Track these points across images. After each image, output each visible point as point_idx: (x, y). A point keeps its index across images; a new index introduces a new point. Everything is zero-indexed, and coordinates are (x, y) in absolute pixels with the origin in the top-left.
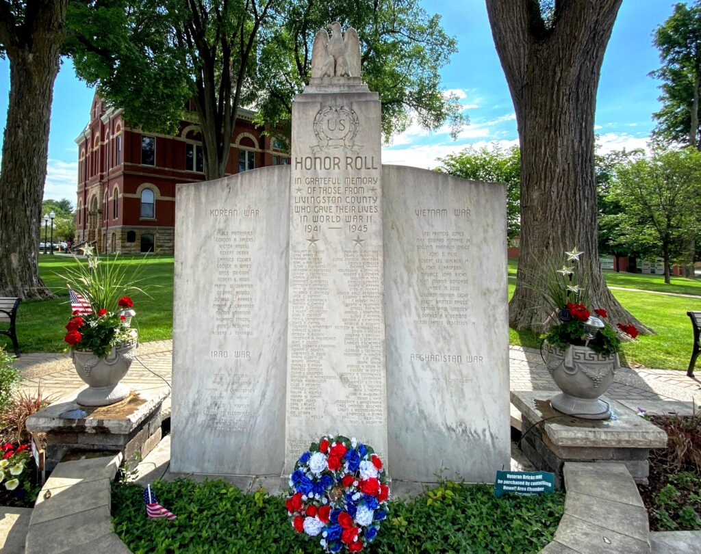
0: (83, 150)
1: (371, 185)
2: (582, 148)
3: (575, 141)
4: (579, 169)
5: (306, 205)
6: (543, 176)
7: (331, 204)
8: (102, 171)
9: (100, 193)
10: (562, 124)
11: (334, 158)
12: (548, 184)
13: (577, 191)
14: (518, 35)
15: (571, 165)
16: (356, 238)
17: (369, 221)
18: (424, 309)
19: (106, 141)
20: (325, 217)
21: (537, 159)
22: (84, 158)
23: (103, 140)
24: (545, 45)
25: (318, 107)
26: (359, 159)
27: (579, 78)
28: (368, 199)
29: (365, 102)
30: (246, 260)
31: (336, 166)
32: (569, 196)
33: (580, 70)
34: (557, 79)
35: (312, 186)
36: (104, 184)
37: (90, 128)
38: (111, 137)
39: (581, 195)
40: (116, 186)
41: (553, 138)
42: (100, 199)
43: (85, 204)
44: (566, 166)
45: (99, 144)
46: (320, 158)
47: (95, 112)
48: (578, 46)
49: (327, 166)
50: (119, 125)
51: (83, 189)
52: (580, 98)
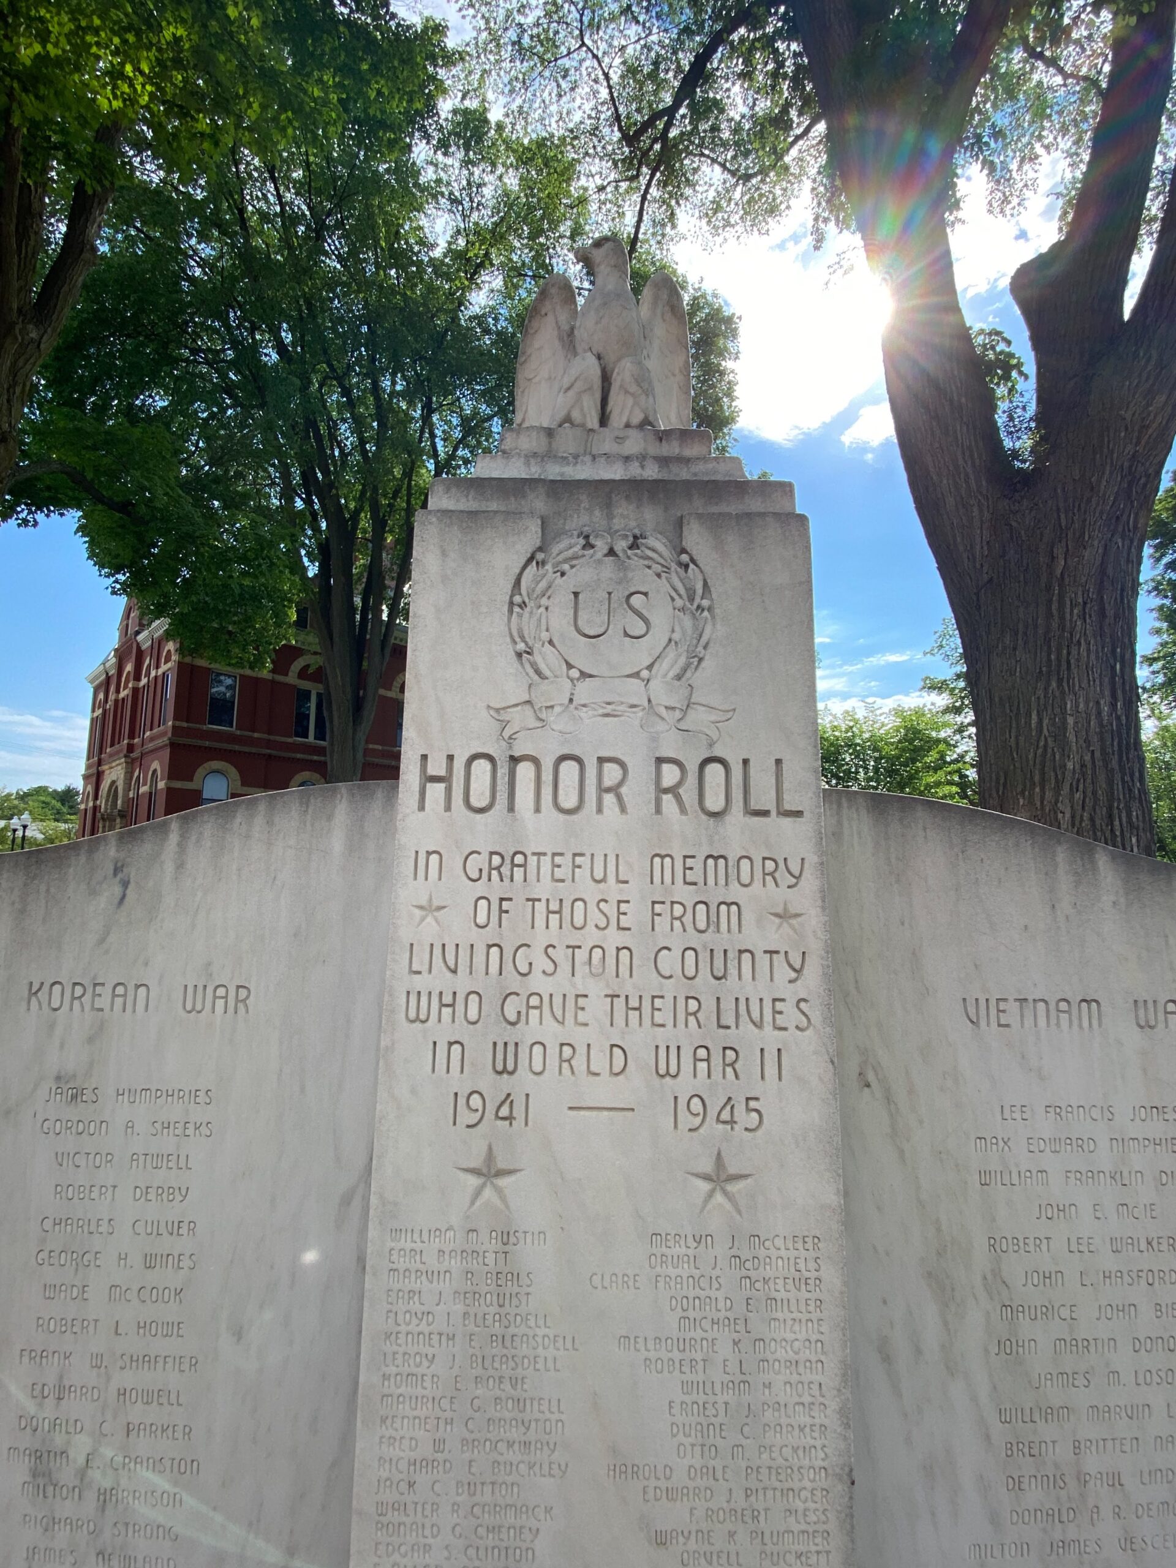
0: (101, 696)
1: (777, 894)
2: (1118, 718)
3: (1102, 702)
4: (1114, 764)
5: (463, 983)
6: (1037, 778)
7: (583, 982)
8: (132, 736)
9: (125, 779)
10: (1073, 666)
11: (601, 760)
12: (1049, 795)
13: (1116, 811)
14: (967, 482)
15: (1097, 754)
16: (706, 1165)
17: (771, 1070)
18: (1017, 1485)
19: (144, 681)
20: (553, 1051)
21: (1022, 739)
22: (101, 711)
23: (137, 678)
24: (1025, 502)
25: (530, 537)
26: (714, 771)
27: (1103, 572)
28: (763, 961)
29: (739, 517)
30: (175, 1228)
31: (609, 799)
32: (1098, 822)
33: (1105, 554)
34: (1058, 572)
35: (497, 889)
36: (134, 760)
37: (115, 656)
38: (153, 674)
39: (1124, 819)
40: (156, 765)
41: (1054, 697)
42: (124, 790)
43: (96, 797)
44: (1088, 758)
45: (130, 685)
46: (535, 761)
47: (127, 625)
48: (1098, 504)
49: (569, 800)
50: (169, 651)
51: (94, 770)
52: (1107, 612)
